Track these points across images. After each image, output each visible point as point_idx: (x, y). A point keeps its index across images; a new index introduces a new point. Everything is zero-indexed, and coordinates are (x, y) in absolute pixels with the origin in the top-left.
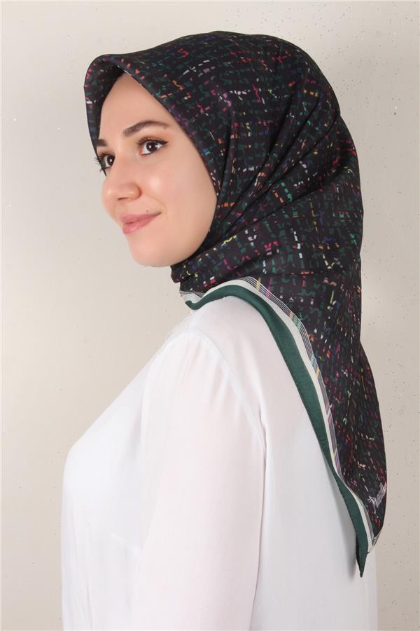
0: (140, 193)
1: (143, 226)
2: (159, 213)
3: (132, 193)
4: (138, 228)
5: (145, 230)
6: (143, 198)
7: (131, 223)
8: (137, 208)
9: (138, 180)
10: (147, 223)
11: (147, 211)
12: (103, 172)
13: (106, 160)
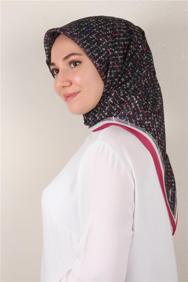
0: (71, 84)
1: (74, 97)
2: (80, 92)
3: (68, 84)
4: (71, 98)
5: (74, 99)
6: (73, 86)
7: (69, 97)
9: (70, 78)
11: (75, 91)
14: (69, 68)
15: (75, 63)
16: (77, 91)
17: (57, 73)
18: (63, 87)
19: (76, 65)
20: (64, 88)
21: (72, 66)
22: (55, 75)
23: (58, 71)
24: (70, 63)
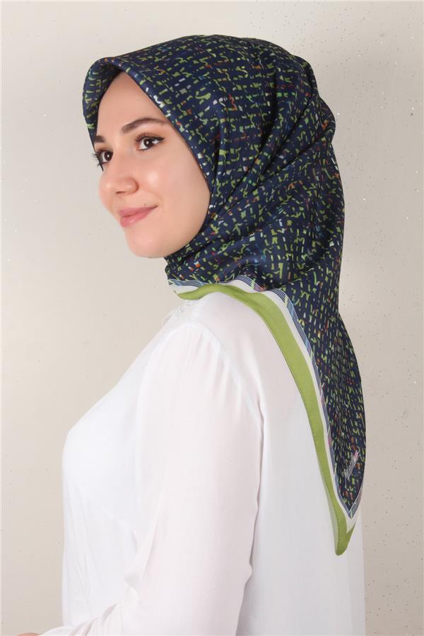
0: (137, 187)
1: (141, 218)
2: (156, 207)
3: (129, 187)
4: (136, 221)
5: (143, 223)
6: (141, 191)
7: (129, 216)
8: (135, 201)
9: (136, 175)
10: (144, 216)
11: (145, 205)
12: (100, 167)
13: (104, 156)
14: (135, 149)
15: (150, 141)
16: (149, 205)
17: (109, 159)
18: (118, 193)
19: (150, 145)
20: (119, 195)
21: (143, 146)
22: (105, 163)
23: (109, 154)
24: (139, 140)
